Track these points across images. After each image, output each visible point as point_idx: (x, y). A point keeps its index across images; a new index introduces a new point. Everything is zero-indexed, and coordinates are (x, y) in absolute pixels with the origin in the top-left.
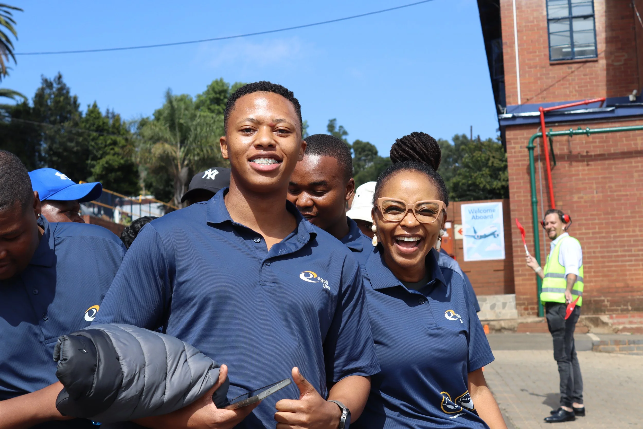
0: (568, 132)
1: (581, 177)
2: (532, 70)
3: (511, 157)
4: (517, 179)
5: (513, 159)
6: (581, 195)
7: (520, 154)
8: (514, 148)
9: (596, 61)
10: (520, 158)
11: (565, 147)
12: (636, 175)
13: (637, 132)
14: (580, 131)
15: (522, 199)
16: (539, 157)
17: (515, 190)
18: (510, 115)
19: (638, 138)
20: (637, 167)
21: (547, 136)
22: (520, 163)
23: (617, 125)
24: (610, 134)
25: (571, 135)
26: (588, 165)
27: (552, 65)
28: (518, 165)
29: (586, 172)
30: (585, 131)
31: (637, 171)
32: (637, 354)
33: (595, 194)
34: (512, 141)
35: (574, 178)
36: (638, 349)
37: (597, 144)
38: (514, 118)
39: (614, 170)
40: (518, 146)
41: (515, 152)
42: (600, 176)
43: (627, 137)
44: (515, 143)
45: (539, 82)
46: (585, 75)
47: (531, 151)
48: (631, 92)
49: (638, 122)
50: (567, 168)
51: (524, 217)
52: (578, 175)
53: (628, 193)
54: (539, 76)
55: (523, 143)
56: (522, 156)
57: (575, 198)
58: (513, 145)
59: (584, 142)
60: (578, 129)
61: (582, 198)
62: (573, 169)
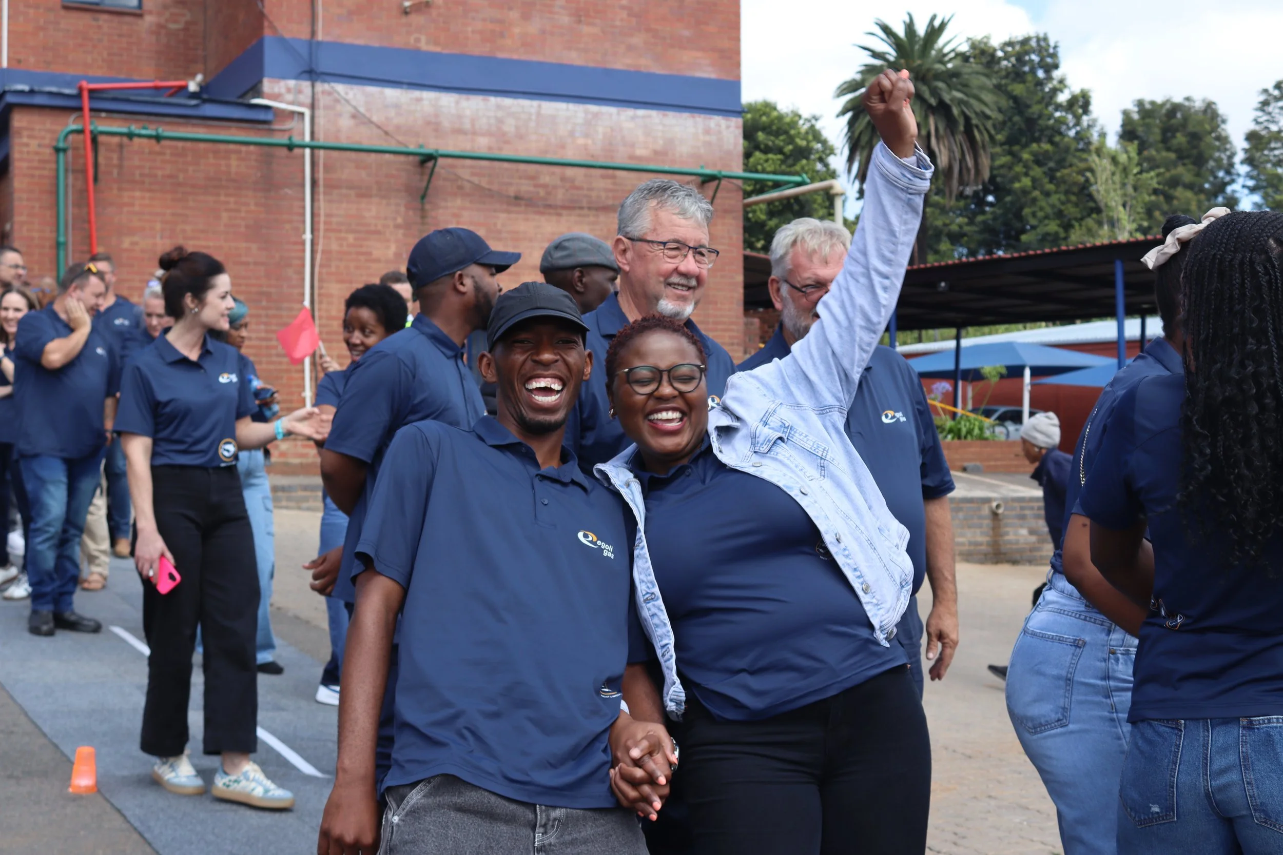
0: (124, 130)
1: (137, 209)
2: (31, 11)
3: (21, 160)
4: (28, 199)
5: (25, 165)
6: (136, 239)
7: (37, 158)
8: (27, 145)
9: (140, 16)
10: (36, 164)
11: (115, 156)
12: (225, 215)
13: (232, 147)
14: (144, 132)
15: (36, 235)
16: (70, 168)
17: (24, 218)
18: (26, 88)
19: (233, 156)
20: (228, 203)
21: (92, 132)
22: (37, 173)
23: (202, 130)
24: (189, 144)
25: (130, 136)
26: (150, 191)
27: (66, 8)
28: (33, 176)
29: (147, 202)
30: (153, 133)
31: (227, 210)
32: (287, 508)
33: (158, 240)
34: (25, 133)
35: (125, 209)
36: (289, 499)
37: (168, 157)
38: (32, 92)
39: (191, 204)
40: (34, 143)
41: (28, 153)
42: (169, 211)
43: (216, 152)
44: (30, 137)
45: (41, 34)
46: (120, 36)
47: (61, 155)
48: (193, 76)
49: (233, 131)
50: (115, 192)
51: (36, 267)
52: (132, 205)
53: (211, 244)
54: (42, 22)
55: (43, 138)
56: (40, 161)
57: (126, 243)
58: (25, 140)
59: (147, 150)
60: (144, 128)
61: (135, 243)
62: (126, 194)
